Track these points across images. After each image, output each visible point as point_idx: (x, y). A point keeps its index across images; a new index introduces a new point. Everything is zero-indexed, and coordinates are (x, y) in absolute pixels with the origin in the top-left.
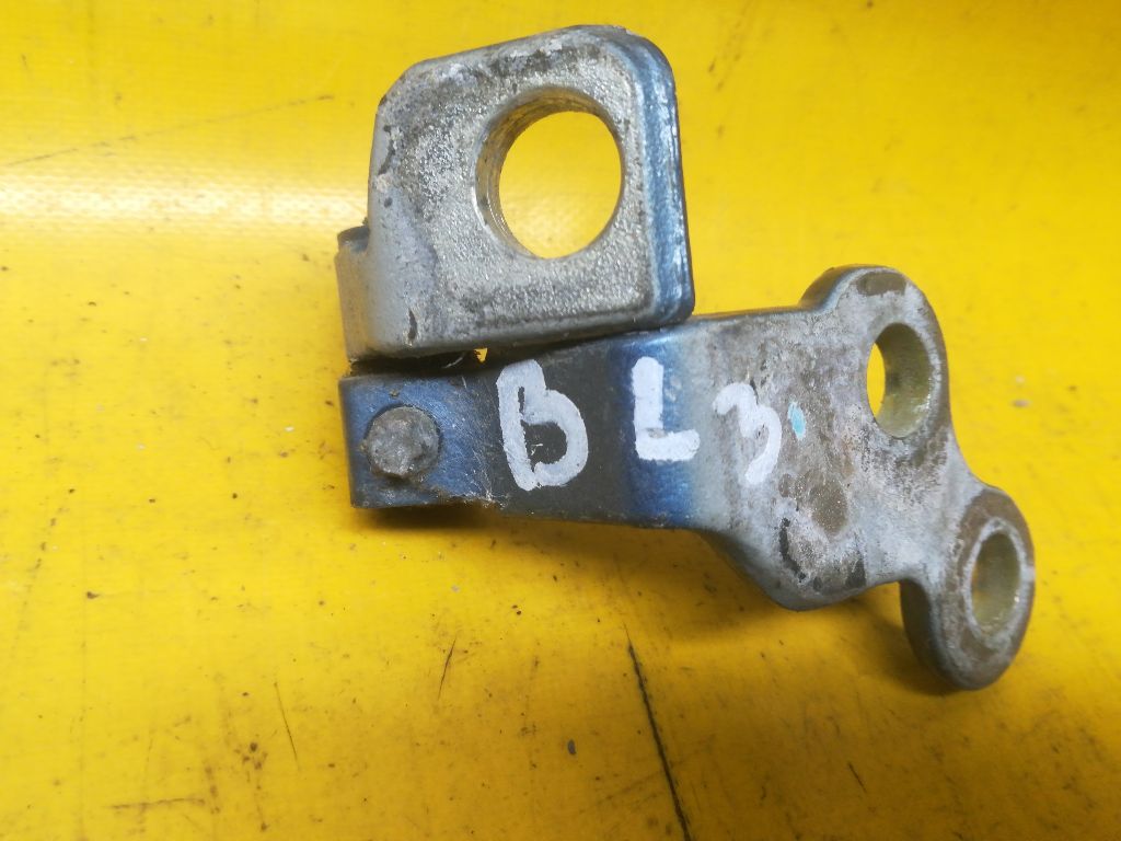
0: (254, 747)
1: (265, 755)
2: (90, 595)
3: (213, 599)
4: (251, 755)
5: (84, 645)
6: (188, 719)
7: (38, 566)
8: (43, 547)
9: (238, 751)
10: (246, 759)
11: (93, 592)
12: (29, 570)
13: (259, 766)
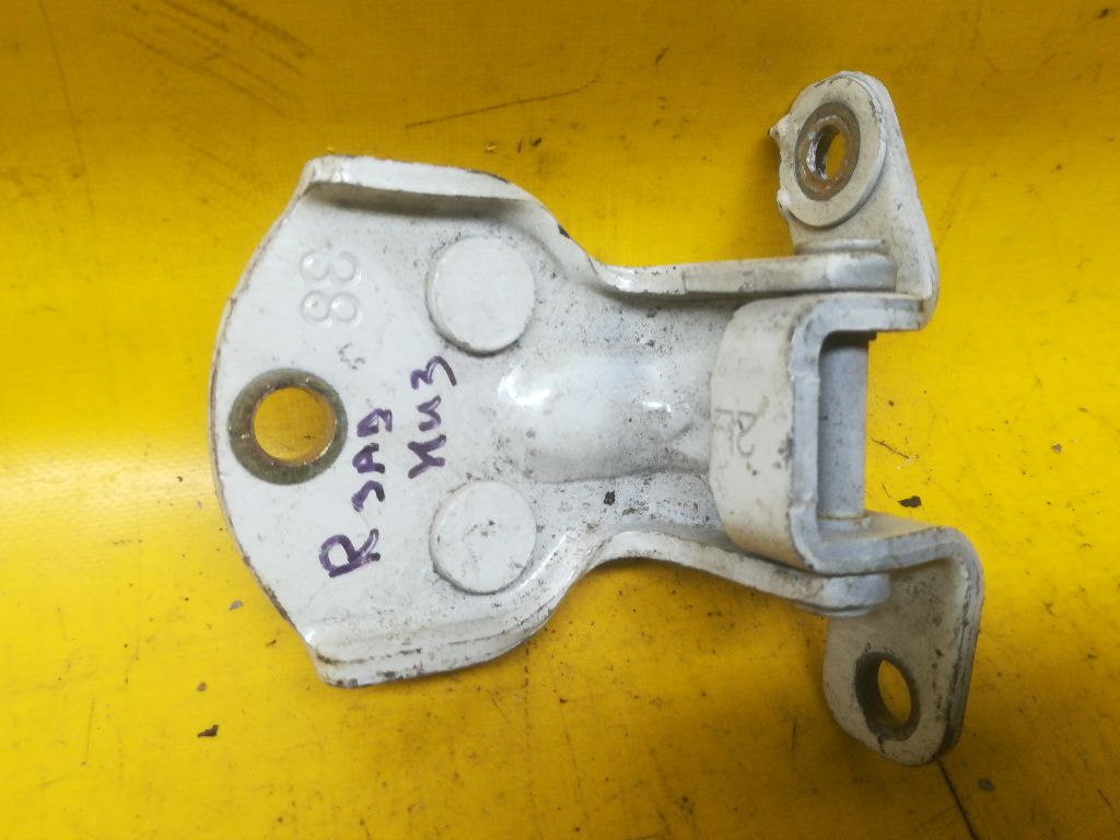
0: (685, 799)
1: (693, 805)
2: (562, 701)
3: (636, 697)
4: (686, 805)
5: (567, 736)
6: (641, 782)
7: (527, 684)
8: (526, 671)
9: (676, 803)
10: (682, 808)
11: (564, 699)
12: (522, 687)
13: (691, 812)
